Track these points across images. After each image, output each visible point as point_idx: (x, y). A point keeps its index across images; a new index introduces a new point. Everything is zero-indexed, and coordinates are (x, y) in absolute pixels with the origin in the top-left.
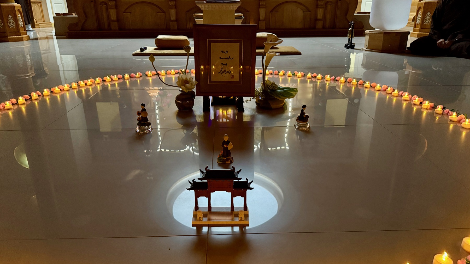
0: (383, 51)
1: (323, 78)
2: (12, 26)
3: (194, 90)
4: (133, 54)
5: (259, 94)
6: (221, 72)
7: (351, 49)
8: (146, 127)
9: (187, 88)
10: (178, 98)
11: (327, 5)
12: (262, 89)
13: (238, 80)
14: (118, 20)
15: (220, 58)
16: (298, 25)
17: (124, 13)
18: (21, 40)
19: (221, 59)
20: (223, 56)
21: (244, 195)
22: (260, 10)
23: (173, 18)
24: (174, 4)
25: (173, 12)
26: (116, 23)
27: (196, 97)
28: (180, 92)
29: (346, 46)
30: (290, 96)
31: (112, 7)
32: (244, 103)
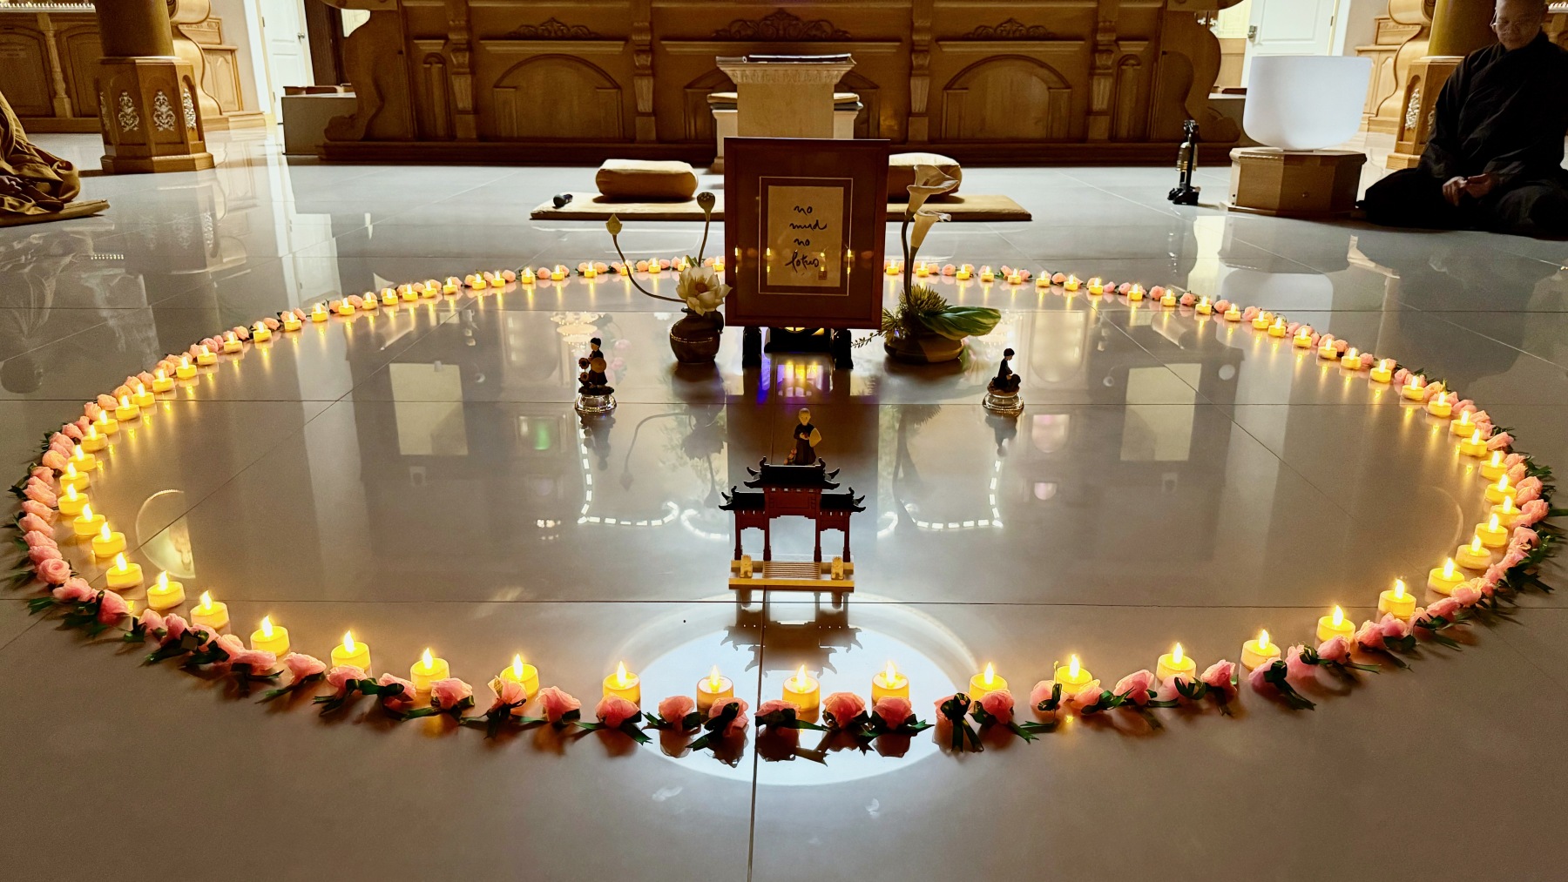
0: (1283, 212)
1: (1082, 286)
2: (166, 126)
3: (721, 309)
4: (532, 214)
5: (895, 324)
6: (793, 262)
7: (1188, 204)
8: (601, 399)
9: (704, 304)
10: (677, 330)
11: (1124, 67)
12: (904, 312)
13: (838, 284)
14: (476, 110)
15: (792, 224)
16: (1031, 128)
17: (498, 89)
18: (190, 166)
19: (794, 228)
20: (799, 219)
21: (845, 527)
22: (912, 82)
23: (645, 105)
24: (649, 64)
25: (645, 87)
26: (470, 118)
27: (726, 329)
28: (685, 314)
29: (1174, 197)
30: (979, 330)
31: (462, 70)
32: (852, 348)
